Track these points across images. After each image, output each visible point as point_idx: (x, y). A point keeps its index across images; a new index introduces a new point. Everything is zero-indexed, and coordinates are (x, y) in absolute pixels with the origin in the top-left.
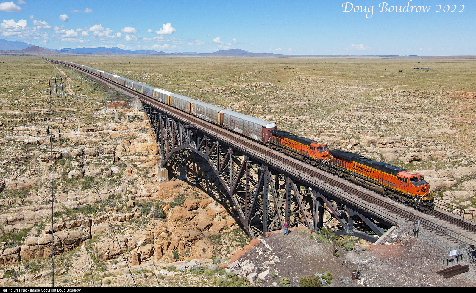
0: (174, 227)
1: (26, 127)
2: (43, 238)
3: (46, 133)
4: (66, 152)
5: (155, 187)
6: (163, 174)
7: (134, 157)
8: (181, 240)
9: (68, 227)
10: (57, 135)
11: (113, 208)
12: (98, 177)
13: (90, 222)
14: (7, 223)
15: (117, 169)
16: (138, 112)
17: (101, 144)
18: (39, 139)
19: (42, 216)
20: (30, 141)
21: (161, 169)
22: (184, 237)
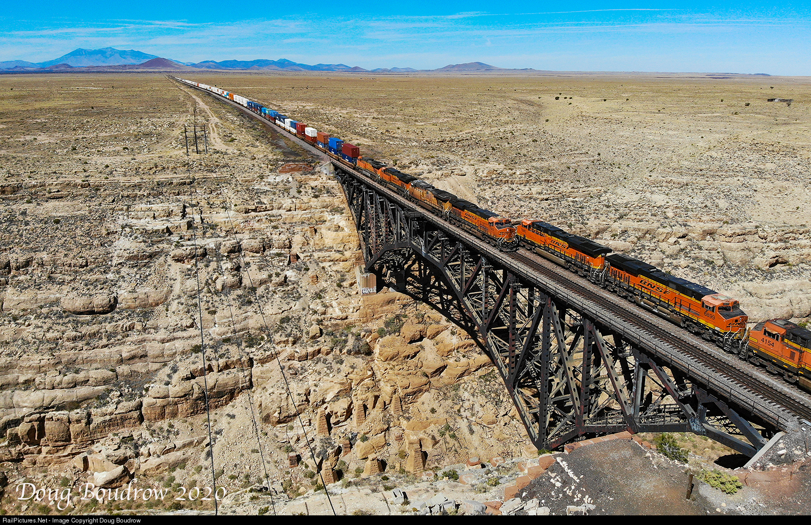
0: (386, 370)
1: (149, 206)
2: (177, 389)
3: (181, 214)
4: (212, 246)
5: (354, 302)
6: (367, 284)
7: (321, 254)
8: (395, 392)
9: (215, 370)
10: (197, 218)
11: (286, 338)
12: (263, 287)
13: (251, 362)
14: (121, 361)
15: (294, 274)
16: (328, 181)
17: (269, 234)
18: (169, 225)
19: (174, 351)
20: (155, 228)
21: (365, 275)
22: (401, 387)
